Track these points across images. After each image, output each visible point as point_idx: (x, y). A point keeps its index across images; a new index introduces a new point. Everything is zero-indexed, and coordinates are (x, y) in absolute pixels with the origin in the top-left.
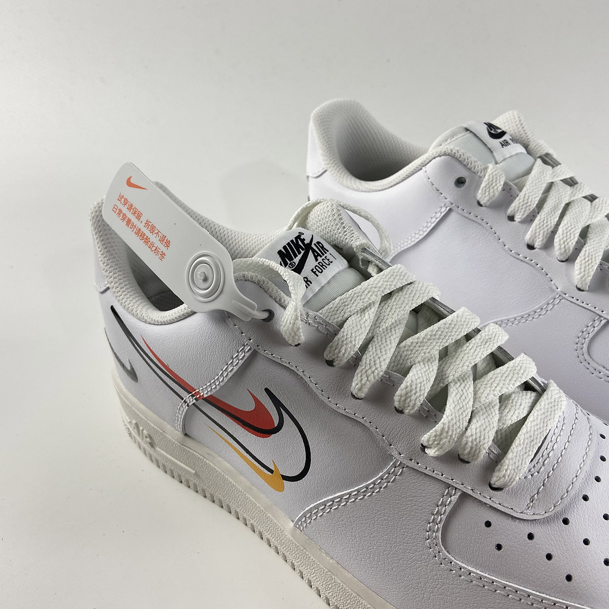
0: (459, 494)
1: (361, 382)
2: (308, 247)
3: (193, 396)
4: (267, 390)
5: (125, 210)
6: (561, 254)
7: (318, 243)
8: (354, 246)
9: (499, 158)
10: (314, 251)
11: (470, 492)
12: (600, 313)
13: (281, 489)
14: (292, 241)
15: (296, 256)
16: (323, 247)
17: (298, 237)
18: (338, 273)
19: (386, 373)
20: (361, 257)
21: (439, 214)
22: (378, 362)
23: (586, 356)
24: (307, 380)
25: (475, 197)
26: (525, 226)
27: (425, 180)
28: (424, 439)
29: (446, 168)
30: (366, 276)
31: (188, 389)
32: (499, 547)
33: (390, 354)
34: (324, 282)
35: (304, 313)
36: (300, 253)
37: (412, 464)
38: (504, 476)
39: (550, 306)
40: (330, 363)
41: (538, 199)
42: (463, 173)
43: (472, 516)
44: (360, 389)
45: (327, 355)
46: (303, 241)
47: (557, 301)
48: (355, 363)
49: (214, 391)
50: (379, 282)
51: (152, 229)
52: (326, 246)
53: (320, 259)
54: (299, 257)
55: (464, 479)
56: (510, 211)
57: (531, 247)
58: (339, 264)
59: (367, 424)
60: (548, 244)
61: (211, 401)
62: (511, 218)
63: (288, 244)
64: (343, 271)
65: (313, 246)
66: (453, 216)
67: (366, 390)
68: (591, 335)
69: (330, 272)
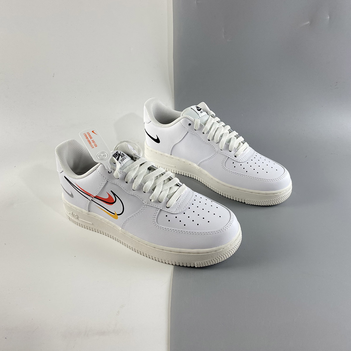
0: (160, 210)
1: (135, 186)
2: (120, 155)
3: (91, 197)
4: (111, 191)
5: (88, 135)
6: (216, 141)
7: (122, 153)
8: (132, 154)
9: (200, 116)
10: (121, 155)
11: (162, 209)
12: (226, 155)
13: (117, 218)
14: (115, 153)
15: (116, 157)
16: (124, 155)
17: (117, 152)
18: (128, 161)
19: (140, 183)
20: (134, 157)
21: (185, 133)
22: (138, 181)
23: (225, 166)
24: (121, 187)
25: (194, 128)
26: (207, 135)
27: (180, 124)
28: (150, 198)
29: (185, 121)
30: (135, 161)
31: (89, 195)
32: (169, 221)
33: (142, 179)
34: (124, 163)
35: (119, 171)
36: (117, 156)
37: (148, 204)
38: (169, 204)
39: (215, 155)
40: (127, 182)
41: (209, 127)
42: (190, 122)
43: (163, 214)
44: (134, 188)
45: (126, 180)
46: (118, 153)
47: (217, 153)
48: (133, 181)
49: (97, 194)
50: (138, 162)
51: (94, 142)
52: (125, 154)
53: (123, 157)
54: (117, 157)
55: (160, 206)
56: (203, 132)
57: (209, 140)
58: (128, 159)
59: (137, 196)
60: (213, 139)
61: (96, 197)
62: (203, 133)
63: (114, 154)
64: (129, 160)
65: (121, 154)
66: (189, 133)
67: (136, 188)
68: (225, 161)
69: (125, 161)
